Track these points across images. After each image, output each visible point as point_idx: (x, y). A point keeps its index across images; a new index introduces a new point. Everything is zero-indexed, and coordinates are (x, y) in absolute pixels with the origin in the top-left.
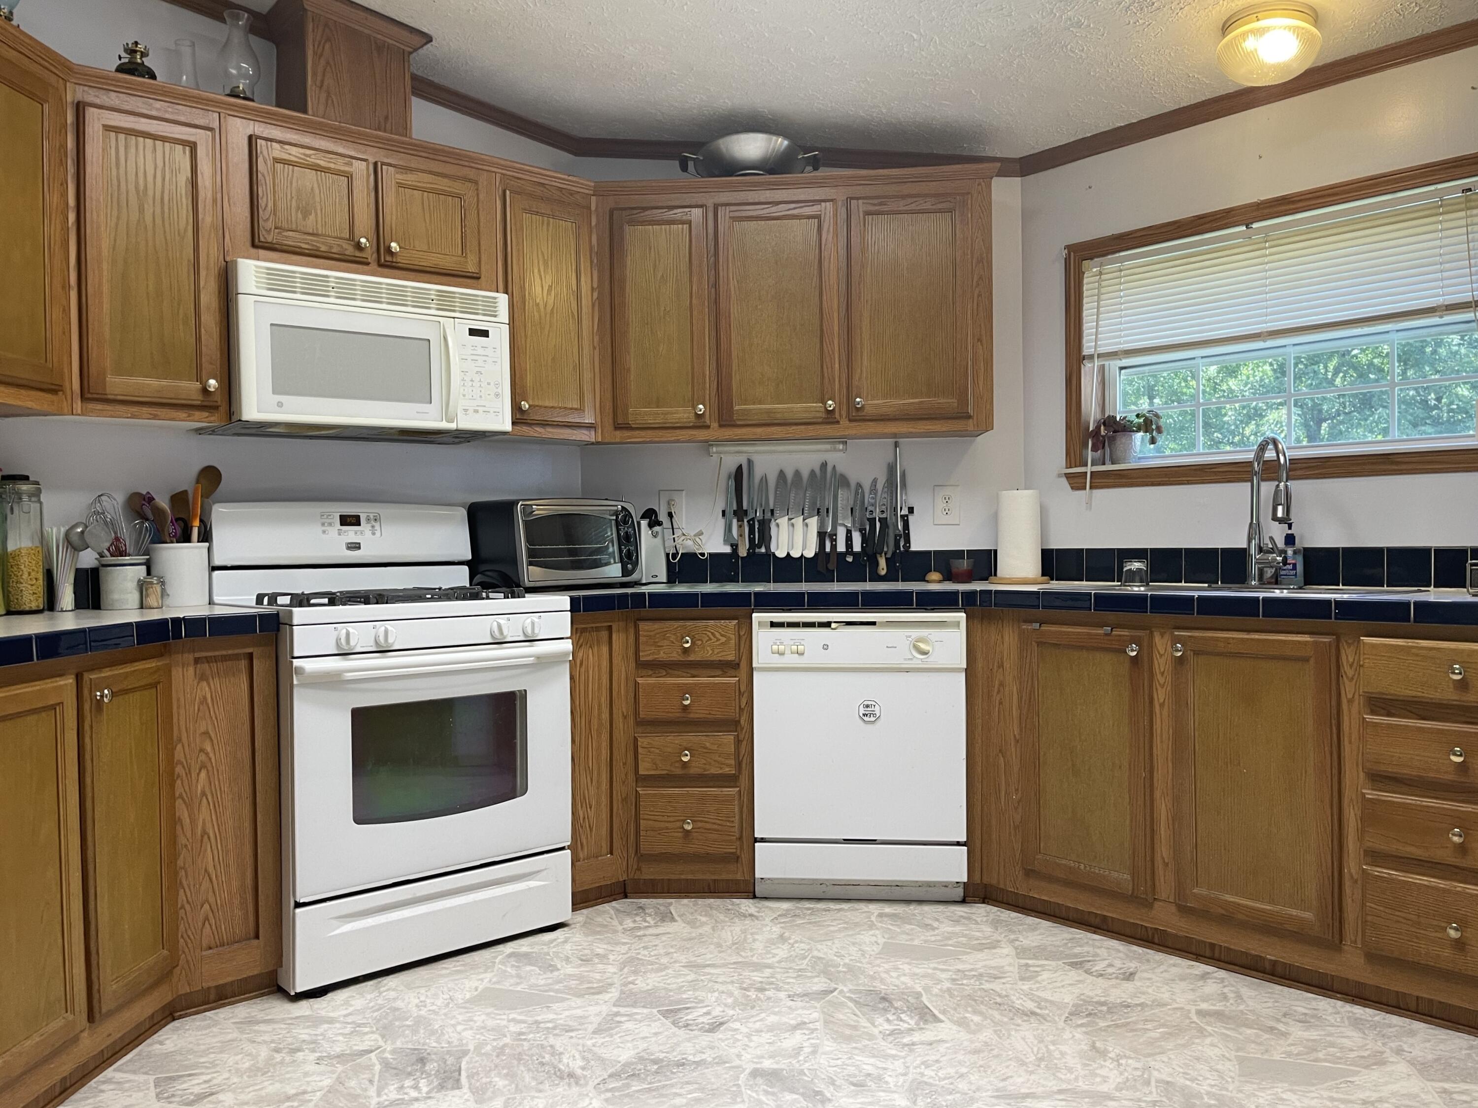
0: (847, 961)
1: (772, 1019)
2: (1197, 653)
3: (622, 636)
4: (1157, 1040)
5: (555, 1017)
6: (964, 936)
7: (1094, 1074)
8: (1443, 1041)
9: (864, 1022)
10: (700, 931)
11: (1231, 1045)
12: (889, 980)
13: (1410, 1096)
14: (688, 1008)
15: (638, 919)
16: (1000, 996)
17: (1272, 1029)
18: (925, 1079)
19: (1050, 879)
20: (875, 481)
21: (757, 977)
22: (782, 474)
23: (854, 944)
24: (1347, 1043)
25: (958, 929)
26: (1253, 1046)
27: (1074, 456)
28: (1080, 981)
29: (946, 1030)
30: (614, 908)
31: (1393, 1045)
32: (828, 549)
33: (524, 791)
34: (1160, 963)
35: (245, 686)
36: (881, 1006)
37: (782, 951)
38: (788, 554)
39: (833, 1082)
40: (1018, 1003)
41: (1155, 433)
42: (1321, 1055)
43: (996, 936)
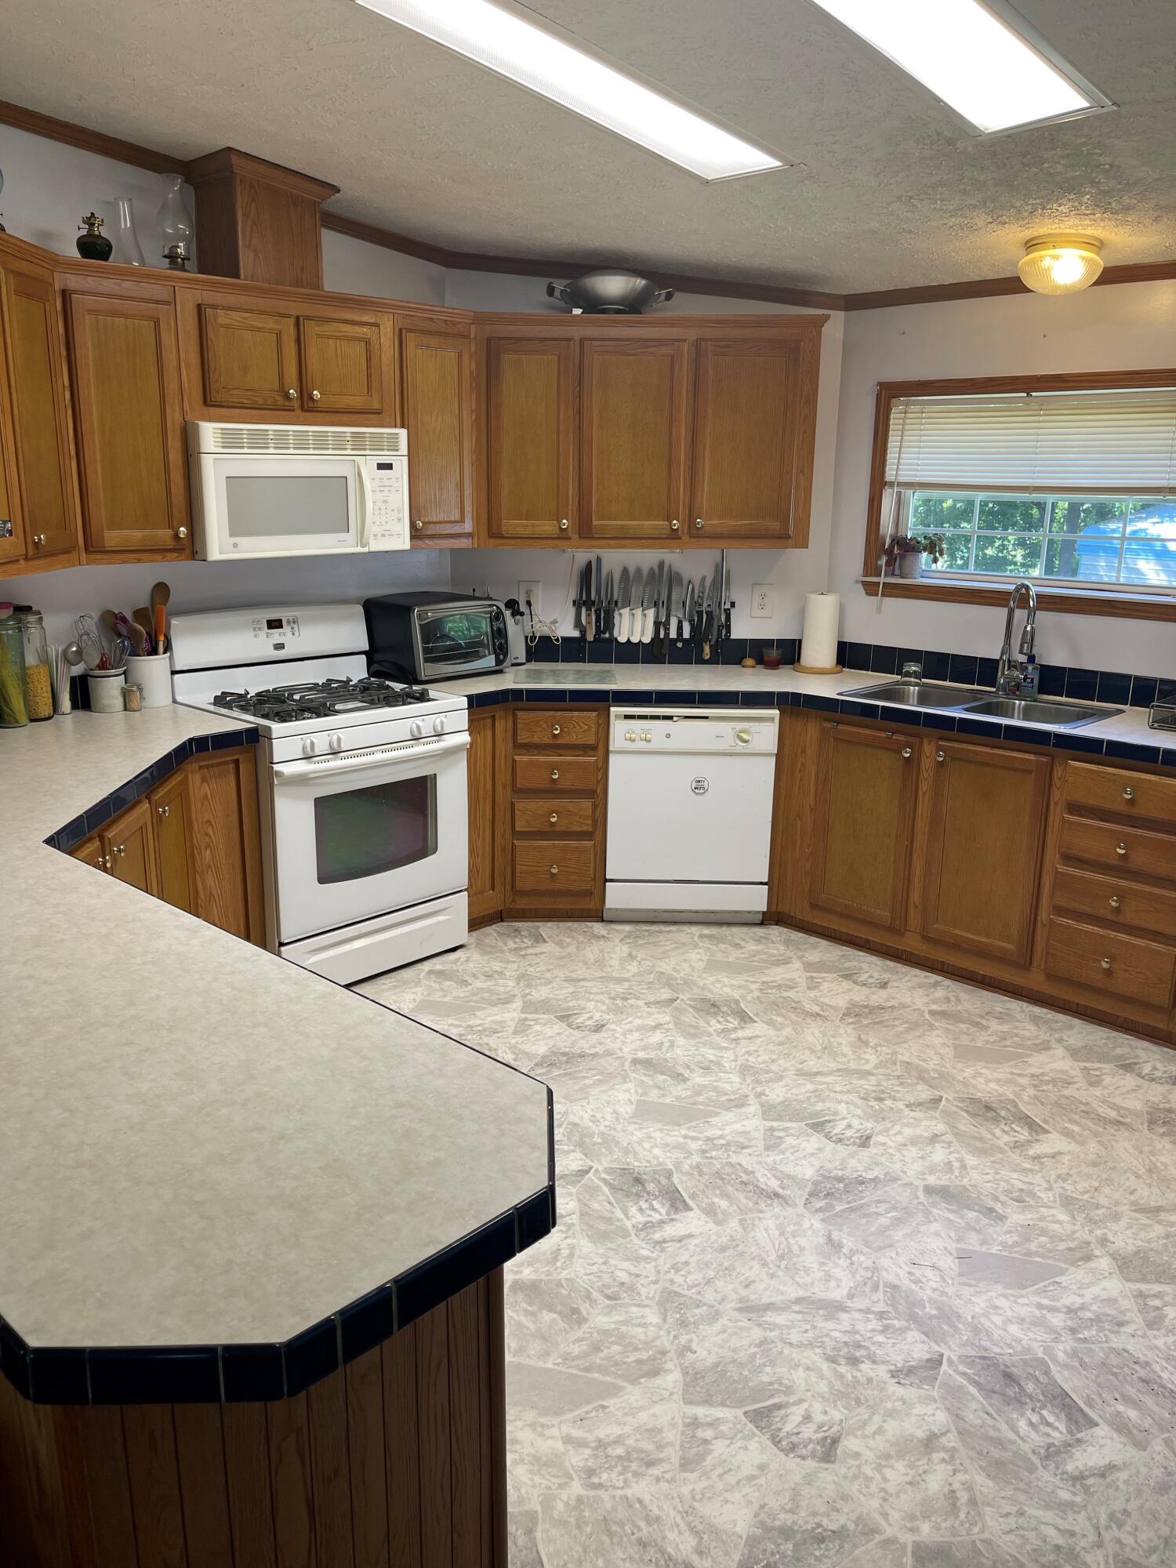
0: (682, 975)
1: (638, 1022)
2: (953, 759)
3: (503, 722)
4: (902, 1033)
5: (481, 1022)
6: (765, 953)
7: (859, 1058)
8: (1090, 1033)
9: (702, 1023)
10: (568, 950)
11: (950, 1036)
12: (715, 990)
13: (1062, 1071)
14: (575, 1014)
15: (517, 940)
16: (794, 1002)
17: (978, 1024)
18: (749, 1063)
19: (829, 911)
20: (704, 579)
21: (619, 989)
22: (625, 571)
23: (685, 961)
24: (1027, 1034)
25: (760, 947)
26: (965, 1036)
27: (870, 568)
28: (849, 990)
29: (759, 1028)
30: (495, 931)
31: (1057, 1036)
32: (662, 636)
33: (435, 850)
34: (906, 974)
35: (233, 783)
36: (712, 1010)
37: (633, 968)
38: (629, 639)
39: (688, 1067)
40: (808, 1007)
41: (937, 554)
42: (1008, 1043)
43: (789, 954)
